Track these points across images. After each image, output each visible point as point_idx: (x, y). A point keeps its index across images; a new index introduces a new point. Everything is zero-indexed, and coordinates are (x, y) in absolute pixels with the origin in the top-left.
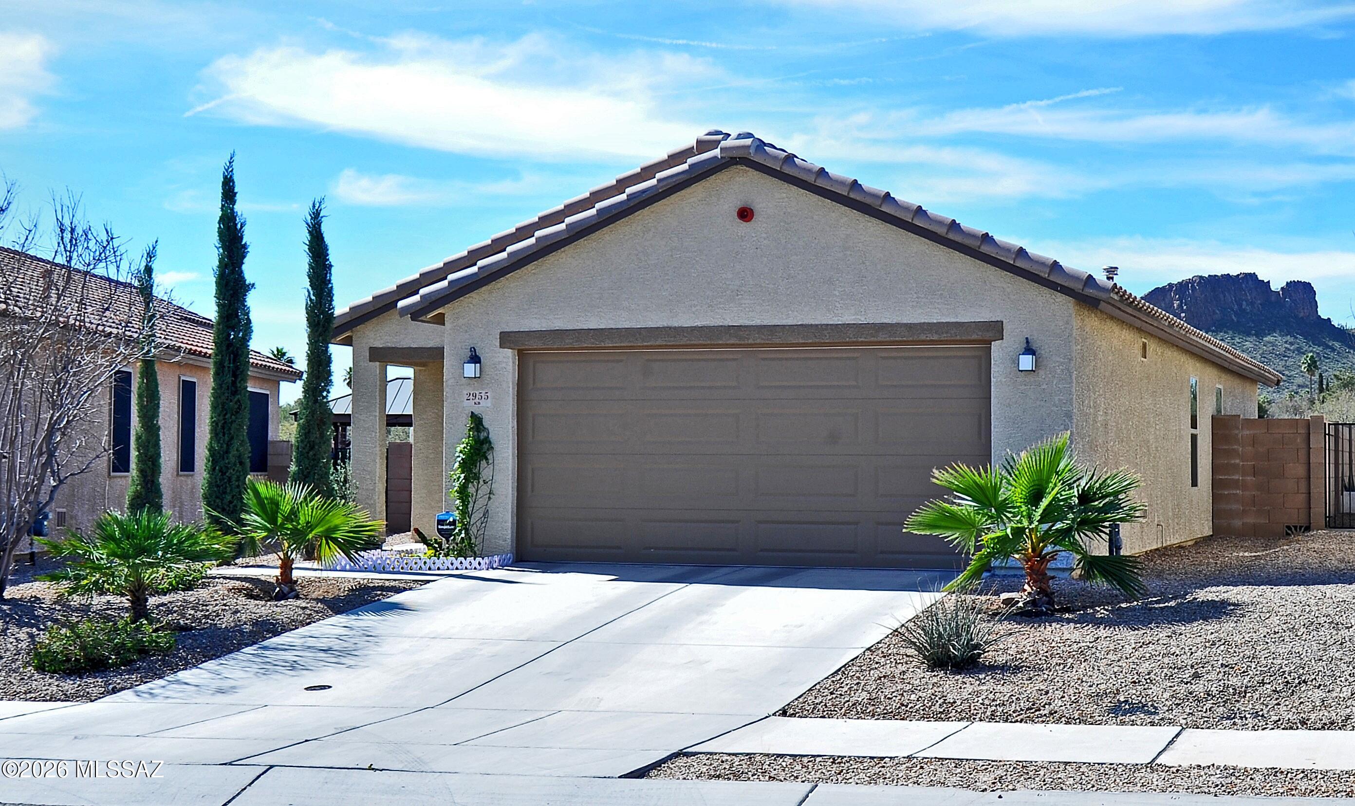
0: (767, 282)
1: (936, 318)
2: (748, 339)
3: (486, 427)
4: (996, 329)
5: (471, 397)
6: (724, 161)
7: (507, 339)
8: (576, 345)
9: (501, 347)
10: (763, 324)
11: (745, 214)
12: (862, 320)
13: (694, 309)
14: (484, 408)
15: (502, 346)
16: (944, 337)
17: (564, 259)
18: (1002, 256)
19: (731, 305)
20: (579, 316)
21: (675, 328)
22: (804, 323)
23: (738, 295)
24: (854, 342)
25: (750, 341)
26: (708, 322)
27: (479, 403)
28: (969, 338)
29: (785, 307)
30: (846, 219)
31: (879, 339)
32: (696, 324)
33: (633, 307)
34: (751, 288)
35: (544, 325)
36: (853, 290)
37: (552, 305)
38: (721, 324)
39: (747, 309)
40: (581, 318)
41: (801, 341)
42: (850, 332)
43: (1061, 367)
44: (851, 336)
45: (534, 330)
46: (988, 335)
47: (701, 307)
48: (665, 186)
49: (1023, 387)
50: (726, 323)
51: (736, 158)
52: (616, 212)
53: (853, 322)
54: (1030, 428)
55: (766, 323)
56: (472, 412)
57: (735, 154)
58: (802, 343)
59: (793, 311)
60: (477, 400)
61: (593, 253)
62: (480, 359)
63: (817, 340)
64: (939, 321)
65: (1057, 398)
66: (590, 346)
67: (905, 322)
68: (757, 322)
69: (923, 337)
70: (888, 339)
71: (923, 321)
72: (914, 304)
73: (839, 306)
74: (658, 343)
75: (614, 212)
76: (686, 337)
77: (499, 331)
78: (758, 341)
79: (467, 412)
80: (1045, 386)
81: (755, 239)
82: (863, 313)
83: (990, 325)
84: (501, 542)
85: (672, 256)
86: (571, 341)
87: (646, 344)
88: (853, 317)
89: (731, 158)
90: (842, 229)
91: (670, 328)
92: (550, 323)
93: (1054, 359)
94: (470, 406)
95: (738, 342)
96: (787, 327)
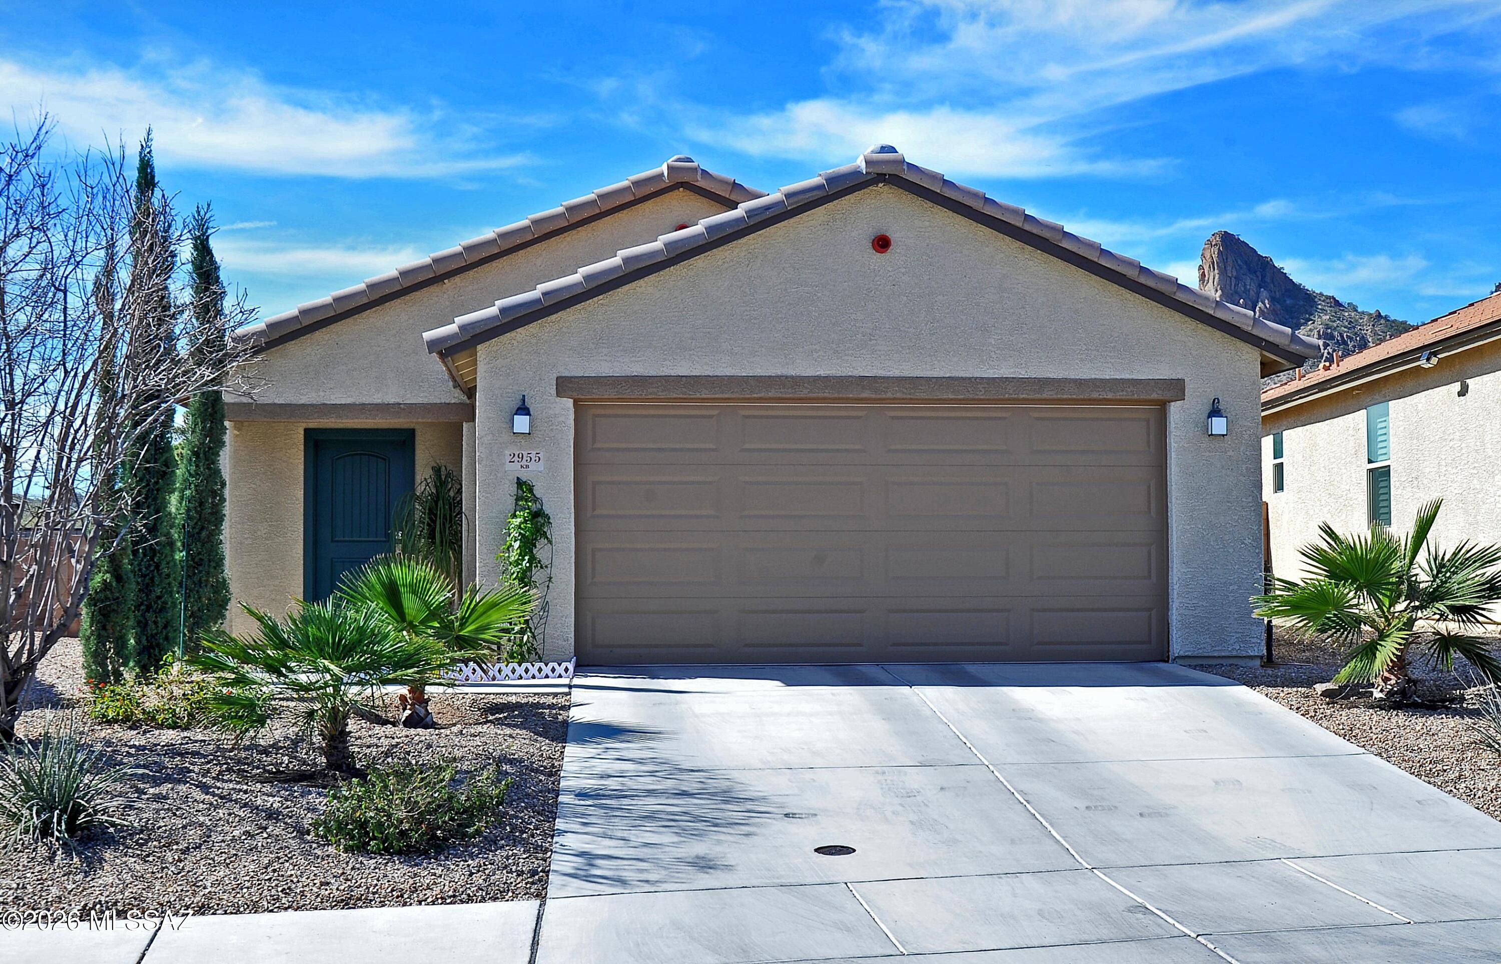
0: (907, 325)
1: (1108, 374)
2: (885, 392)
3: (539, 497)
4: (1177, 388)
5: (516, 458)
6: (869, 178)
7: (564, 385)
8: (662, 395)
9: (558, 396)
10: (902, 375)
11: (882, 243)
12: (1023, 373)
13: (815, 355)
14: (534, 472)
15: (559, 394)
16: (1119, 395)
17: (643, 288)
18: (1201, 304)
19: (864, 351)
20: (665, 360)
21: (792, 377)
22: (953, 375)
23: (870, 340)
24: (1014, 399)
25: (889, 395)
26: (834, 372)
27: (527, 467)
28: (1148, 397)
29: (930, 355)
30: (1002, 255)
31: (1045, 396)
32: (818, 373)
33: (736, 350)
34: (888, 332)
35: (617, 370)
36: (1011, 338)
37: (626, 345)
38: (850, 374)
39: (882, 357)
40: (667, 362)
41: (951, 397)
42: (1009, 387)
43: (1248, 432)
44: (1011, 392)
45: (604, 375)
46: (1168, 395)
47: (825, 352)
48: (796, 203)
49: (1207, 454)
50: (856, 373)
51: (885, 175)
52: (731, 231)
53: (1012, 376)
54: (1215, 500)
55: (907, 373)
56: (518, 478)
57: (884, 170)
58: (952, 399)
59: (939, 361)
60: (524, 463)
61: (681, 282)
62: (528, 409)
63: (971, 396)
64: (1112, 377)
65: (1244, 467)
66: (681, 396)
67: (1073, 377)
68: (896, 372)
69: (1095, 395)
70: (1055, 396)
71: (1093, 377)
72: (1084, 356)
73: (995, 356)
74: (770, 395)
75: (729, 231)
76: (807, 388)
77: (555, 376)
78: (899, 395)
79: (510, 478)
80: (1230, 453)
81: (892, 274)
82: (1024, 365)
83: (1172, 383)
84: (560, 642)
85: (786, 290)
86: (655, 390)
87: (755, 395)
88: (1012, 370)
89: (877, 174)
90: (998, 266)
91: (787, 377)
92: (625, 368)
93: (1240, 423)
94: (514, 470)
95: (873, 396)
96: (934, 380)
